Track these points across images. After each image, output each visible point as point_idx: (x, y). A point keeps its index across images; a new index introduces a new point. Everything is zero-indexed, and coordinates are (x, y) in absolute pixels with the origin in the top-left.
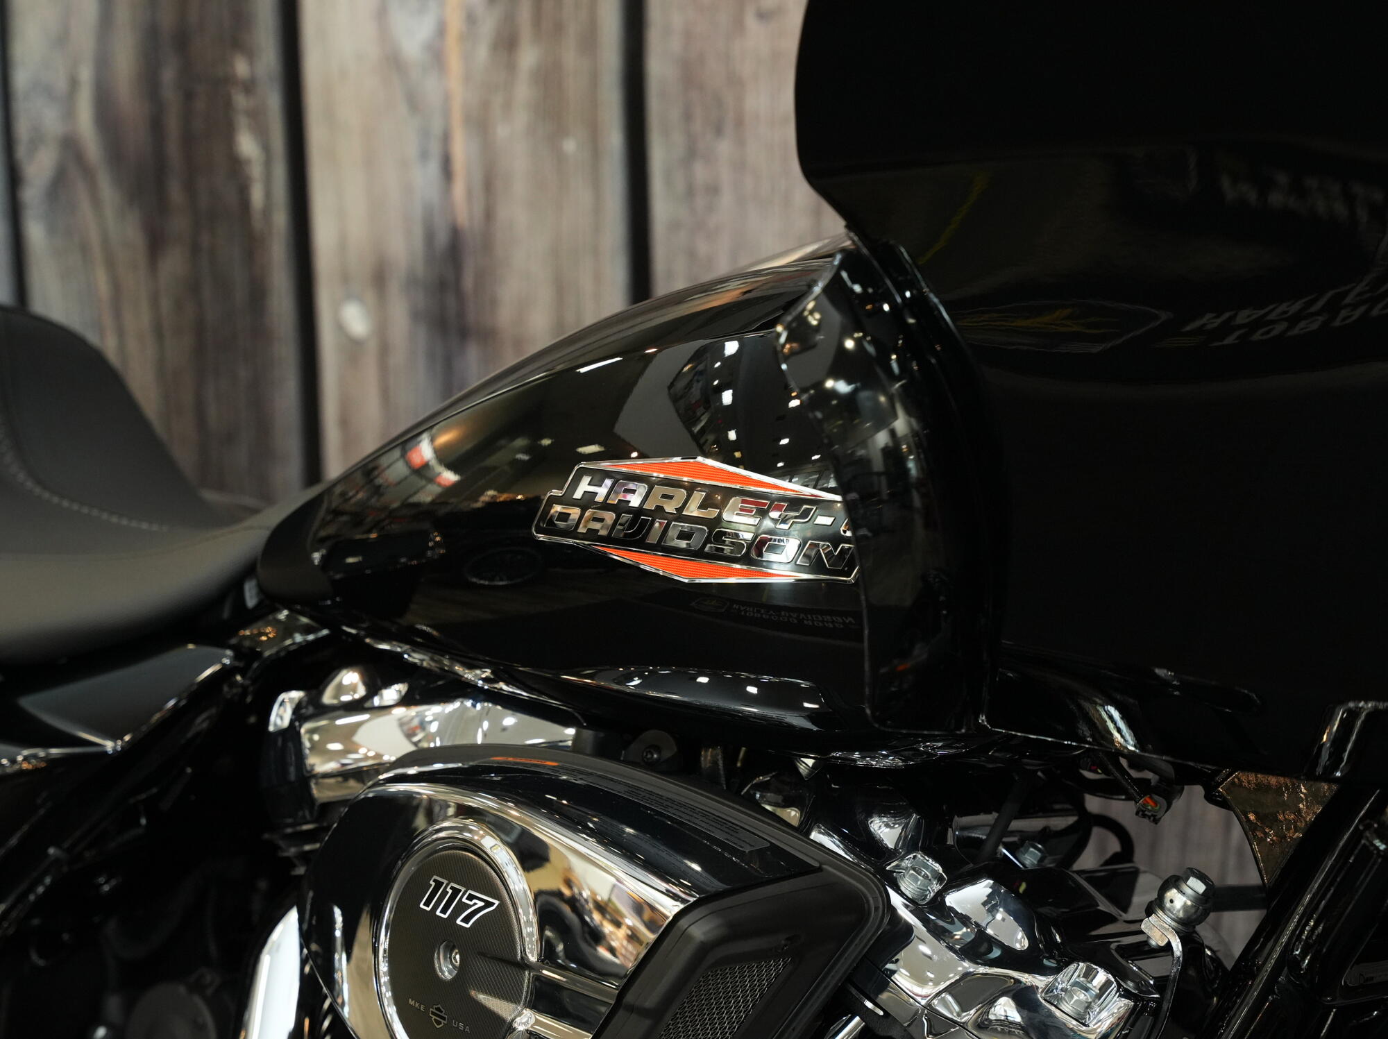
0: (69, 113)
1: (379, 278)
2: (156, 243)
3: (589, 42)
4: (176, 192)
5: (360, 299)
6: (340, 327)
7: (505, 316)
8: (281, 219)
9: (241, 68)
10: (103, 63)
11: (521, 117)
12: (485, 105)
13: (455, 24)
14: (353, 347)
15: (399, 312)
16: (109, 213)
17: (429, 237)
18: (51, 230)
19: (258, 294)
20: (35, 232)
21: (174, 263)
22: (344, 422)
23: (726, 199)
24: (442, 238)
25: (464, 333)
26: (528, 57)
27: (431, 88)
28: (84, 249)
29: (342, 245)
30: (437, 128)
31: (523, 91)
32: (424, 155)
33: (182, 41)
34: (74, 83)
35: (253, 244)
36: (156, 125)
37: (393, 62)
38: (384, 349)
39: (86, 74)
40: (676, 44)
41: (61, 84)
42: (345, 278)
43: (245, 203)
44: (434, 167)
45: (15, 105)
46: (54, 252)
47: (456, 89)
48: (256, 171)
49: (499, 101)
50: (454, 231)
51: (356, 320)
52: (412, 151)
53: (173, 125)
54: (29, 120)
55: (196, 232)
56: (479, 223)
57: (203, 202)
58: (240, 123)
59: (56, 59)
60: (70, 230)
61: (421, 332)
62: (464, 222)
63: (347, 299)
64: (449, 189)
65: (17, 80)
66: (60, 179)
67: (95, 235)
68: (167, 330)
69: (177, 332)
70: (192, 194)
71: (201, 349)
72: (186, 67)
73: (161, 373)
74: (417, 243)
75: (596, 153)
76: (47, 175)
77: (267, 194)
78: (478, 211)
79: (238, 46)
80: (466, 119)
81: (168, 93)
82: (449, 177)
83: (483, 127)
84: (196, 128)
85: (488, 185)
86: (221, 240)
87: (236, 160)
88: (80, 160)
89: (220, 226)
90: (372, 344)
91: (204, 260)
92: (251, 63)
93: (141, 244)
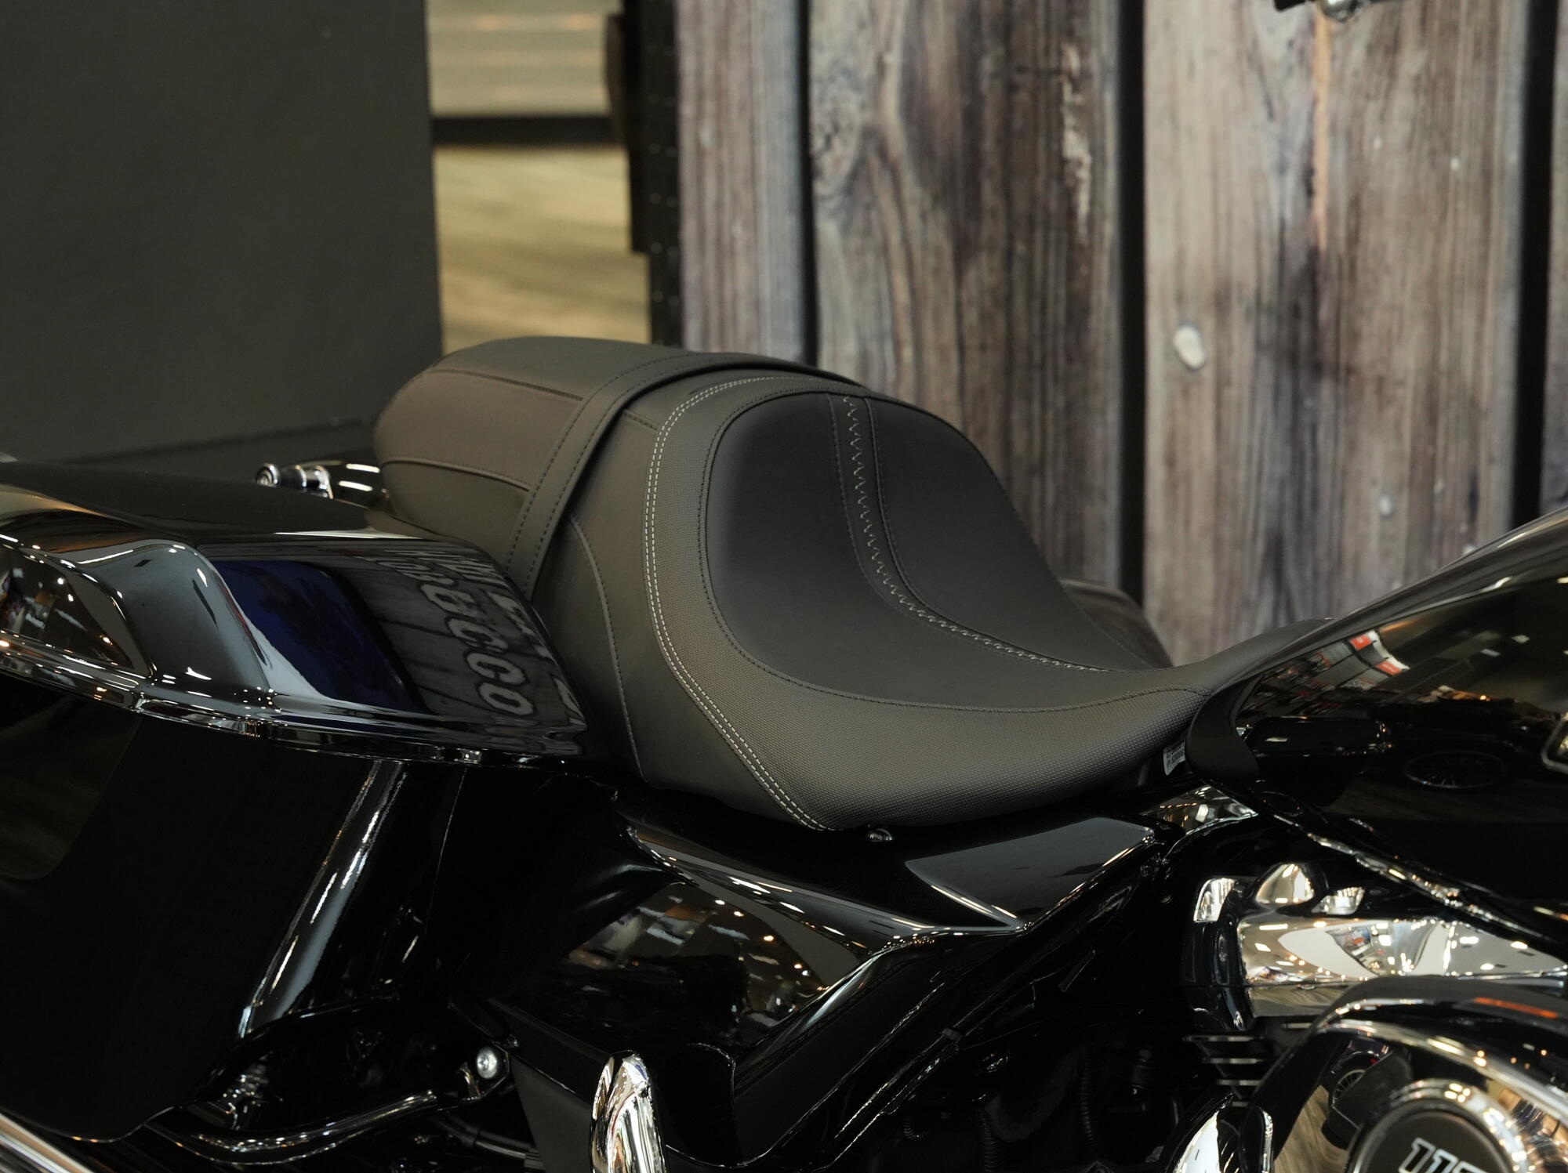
0: (875, 101)
2: (963, 250)
4: (990, 195)
5: (1197, 326)
6: (1172, 353)
7: (1367, 353)
8: (1110, 229)
9: (1073, 60)
10: (913, 49)
11: (1399, 130)
12: (1358, 114)
14: (1185, 377)
15: (1242, 343)
16: (913, 213)
17: (1282, 259)
18: (846, 229)
19: (1078, 311)
20: (828, 229)
21: (984, 272)
22: (1171, 461)
24: (1297, 261)
25: (1317, 369)
26: (1412, 61)
27: (1295, 93)
28: (884, 249)
29: (1180, 261)
30: (1299, 137)
31: (1403, 101)
32: (1282, 169)
33: (1006, 28)
34: (881, 68)
35: (1075, 256)
36: (971, 118)
37: (1251, 59)
38: (1222, 382)
39: (894, 59)
41: (868, 71)
42: (1180, 300)
43: (1071, 212)
44: (1292, 180)
45: (815, 91)
46: (845, 250)
47: (1323, 93)
48: (1084, 174)
49: (1373, 109)
50: (1313, 254)
51: (1191, 346)
52: (1268, 161)
53: (990, 119)
54: (828, 106)
55: (1011, 237)
56: (1342, 246)
57: (1021, 207)
58: (1069, 120)
59: (861, 41)
60: (867, 232)
61: (1266, 364)
62: (1323, 243)
63: (1183, 323)
64: (1309, 206)
65: (820, 62)
66: (858, 174)
67: (895, 239)
68: (972, 342)
69: (983, 347)
70: (1007, 195)
71: (1008, 370)
72: (1009, 55)
73: (962, 392)
74: (1269, 265)
75: (1487, 175)
76: (846, 167)
77: (1092, 202)
78: (1342, 233)
79: (1070, 34)
80: (1333, 130)
81: (985, 84)
82: (1310, 192)
83: (1351, 139)
84: (1018, 123)
85: (1355, 204)
86: (1039, 247)
87: (1063, 162)
88: (883, 153)
89: (1039, 234)
90: (1208, 374)
91: (1018, 268)
92: (1083, 54)
93: (947, 249)
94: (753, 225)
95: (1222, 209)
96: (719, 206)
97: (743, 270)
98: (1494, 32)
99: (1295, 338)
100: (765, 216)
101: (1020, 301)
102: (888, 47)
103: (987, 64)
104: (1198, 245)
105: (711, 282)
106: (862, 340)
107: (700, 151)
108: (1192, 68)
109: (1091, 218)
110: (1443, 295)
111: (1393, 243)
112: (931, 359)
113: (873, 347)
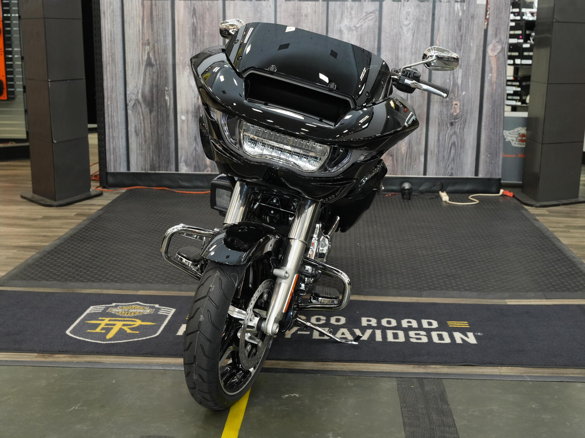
0: (137, 96)
1: (187, 112)
2: (151, 112)
4: (155, 105)
5: (184, 115)
6: (181, 119)
8: (172, 106)
9: (167, 88)
10: (143, 89)
14: (183, 121)
15: (190, 116)
16: (143, 108)
17: (195, 106)
18: (132, 111)
19: (168, 116)
20: (130, 112)
21: (154, 114)
22: (181, 131)
24: (197, 106)
28: (139, 113)
29: (182, 109)
32: (195, 97)
33: (157, 86)
34: (138, 92)
35: (167, 110)
36: (152, 96)
38: (188, 121)
39: (140, 91)
41: (136, 92)
42: (182, 113)
43: (167, 105)
45: (127, 96)
46: (133, 114)
48: (168, 101)
51: (183, 118)
53: (155, 96)
54: (130, 97)
55: (158, 109)
57: (159, 105)
58: (166, 95)
59: (135, 89)
60: (136, 111)
61: (193, 118)
62: (200, 104)
63: (182, 115)
65: (128, 92)
66: (135, 105)
67: (140, 111)
68: (152, 122)
69: (154, 122)
70: (157, 105)
71: (158, 124)
72: (157, 89)
73: (151, 128)
74: (193, 107)
76: (132, 104)
77: (169, 104)
79: (166, 86)
81: (154, 92)
82: (198, 99)
84: (159, 96)
86: (162, 110)
87: (165, 100)
88: (139, 102)
89: (162, 108)
90: (186, 120)
91: (159, 113)
92: (168, 88)
93: (149, 112)
94: (117, 113)
95: (187, 102)
96: (111, 111)
97: (115, 119)
99: (197, 115)
100: (119, 112)
101: (159, 116)
102: (139, 89)
103: (154, 90)
104: (184, 107)
105: (110, 121)
106: (135, 124)
107: (108, 105)
108: (183, 88)
109: (169, 106)
112: (146, 125)
113: (137, 125)
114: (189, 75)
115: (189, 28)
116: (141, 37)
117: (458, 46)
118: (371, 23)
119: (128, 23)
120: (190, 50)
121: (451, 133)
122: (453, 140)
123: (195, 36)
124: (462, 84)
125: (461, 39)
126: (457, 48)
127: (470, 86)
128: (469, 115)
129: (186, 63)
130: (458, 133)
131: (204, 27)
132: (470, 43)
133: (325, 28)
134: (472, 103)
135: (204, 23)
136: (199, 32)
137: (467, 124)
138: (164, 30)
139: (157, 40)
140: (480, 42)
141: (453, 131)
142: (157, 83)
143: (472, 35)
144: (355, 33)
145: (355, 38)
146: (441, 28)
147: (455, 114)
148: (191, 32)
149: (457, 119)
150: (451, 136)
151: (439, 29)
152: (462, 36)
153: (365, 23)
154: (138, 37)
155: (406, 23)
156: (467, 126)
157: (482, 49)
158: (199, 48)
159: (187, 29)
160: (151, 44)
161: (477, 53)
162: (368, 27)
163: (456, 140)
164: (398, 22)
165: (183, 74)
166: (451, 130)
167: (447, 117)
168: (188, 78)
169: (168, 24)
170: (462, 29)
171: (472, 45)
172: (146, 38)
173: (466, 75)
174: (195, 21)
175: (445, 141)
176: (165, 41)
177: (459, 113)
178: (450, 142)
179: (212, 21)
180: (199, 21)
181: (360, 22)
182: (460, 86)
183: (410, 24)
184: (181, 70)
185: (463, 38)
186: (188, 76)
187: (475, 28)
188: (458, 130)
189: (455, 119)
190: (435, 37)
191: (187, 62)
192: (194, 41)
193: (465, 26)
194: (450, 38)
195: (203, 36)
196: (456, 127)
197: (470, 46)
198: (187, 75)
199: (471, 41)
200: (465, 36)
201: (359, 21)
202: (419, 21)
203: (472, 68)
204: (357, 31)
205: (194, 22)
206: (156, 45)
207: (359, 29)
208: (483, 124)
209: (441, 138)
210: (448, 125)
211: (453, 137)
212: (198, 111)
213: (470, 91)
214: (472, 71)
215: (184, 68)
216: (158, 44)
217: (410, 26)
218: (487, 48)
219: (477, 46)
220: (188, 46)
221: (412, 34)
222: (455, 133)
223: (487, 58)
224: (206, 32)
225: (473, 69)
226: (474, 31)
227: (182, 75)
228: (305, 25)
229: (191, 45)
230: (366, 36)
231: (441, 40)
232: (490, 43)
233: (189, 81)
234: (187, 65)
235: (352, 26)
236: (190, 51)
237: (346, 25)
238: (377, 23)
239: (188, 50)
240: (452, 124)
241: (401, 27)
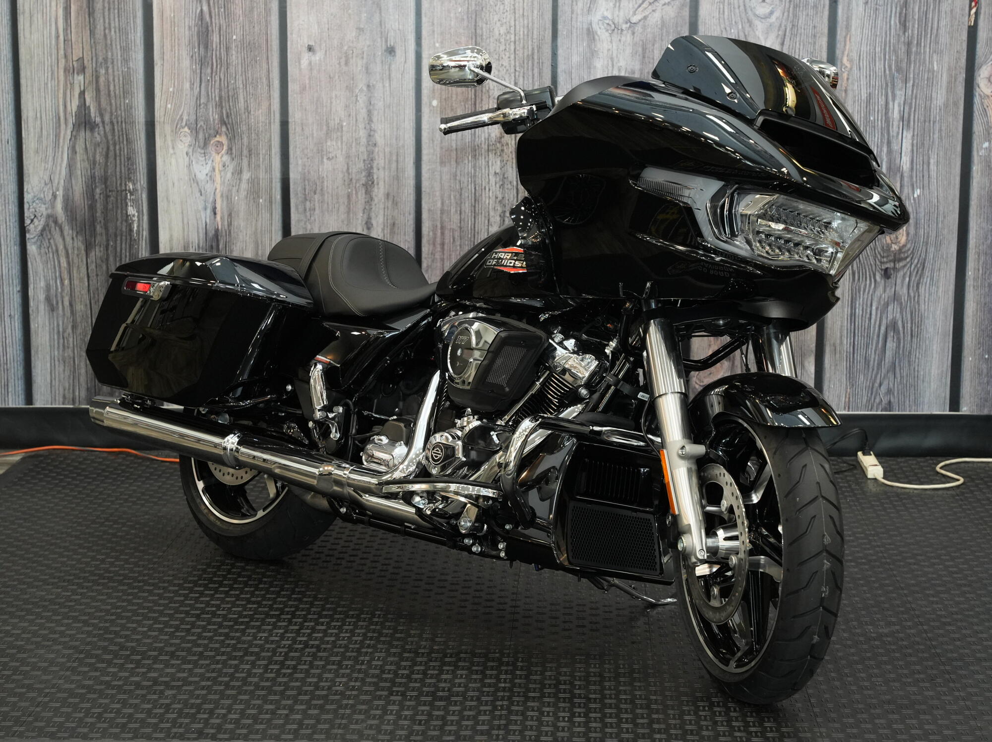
0: (53, 206)
2: (88, 247)
3: (269, 169)
4: (99, 228)
8: (145, 233)
9: (131, 186)
10: (68, 190)
11: (243, 194)
12: (230, 191)
13: (218, 167)
16: (68, 239)
17: (206, 232)
18: (39, 247)
20: (32, 248)
21: (97, 253)
23: (317, 211)
24: (211, 233)
26: (246, 176)
27: (209, 188)
28: (56, 251)
29: (171, 239)
30: (211, 199)
31: (244, 186)
32: (205, 209)
33: (105, 180)
34: (55, 196)
35: (132, 243)
36: (92, 208)
37: (194, 180)
39: (60, 194)
40: (300, 169)
41: (49, 197)
43: (131, 230)
44: (209, 211)
45: (26, 206)
46: (40, 254)
47: (218, 187)
48: (136, 219)
49: (234, 189)
50: (217, 230)
52: (201, 207)
53: (99, 207)
54: (32, 210)
55: (108, 241)
56: (226, 227)
57: (111, 231)
58: (129, 204)
59: (46, 189)
60: (49, 246)
62: (220, 227)
64: (215, 218)
65: (27, 197)
66: (46, 229)
67: (61, 247)
68: (93, 275)
69: (97, 275)
70: (106, 229)
72: (106, 187)
73: (89, 290)
74: (202, 235)
75: (271, 202)
76: (40, 228)
77: (138, 227)
78: (226, 223)
79: (130, 179)
80: (222, 196)
81: (97, 197)
82: (215, 214)
83: (228, 198)
84: (110, 206)
85: (230, 215)
86: (119, 242)
87: (127, 216)
88: (56, 222)
89: (119, 238)
91: (111, 249)
92: (134, 184)
93: (83, 248)
95: (185, 222)
98: (271, 166)
101: (111, 259)
102: (58, 190)
103: (98, 191)
104: (177, 234)
106: (46, 280)
109: (138, 231)
110: (259, 236)
111: (242, 224)
112: (76, 282)
113: (52, 283)
114: (191, 150)
115: (190, 28)
116: (62, 52)
117: (899, 70)
118: (671, 12)
119: (27, 15)
120: (192, 84)
121: (885, 296)
122: (890, 317)
123: (206, 47)
124: (912, 169)
125: (908, 53)
126: (896, 74)
127: (933, 174)
128: (932, 250)
129: (181, 119)
130: (905, 298)
131: (228, 26)
132: (931, 62)
133: (549, 25)
134: (940, 219)
135: (228, 14)
136: (215, 38)
137: (927, 273)
138: (123, 32)
139: (106, 60)
140: (958, 60)
141: (890, 292)
142: (106, 172)
143: (937, 43)
144: (628, 38)
145: (629, 50)
146: (855, 23)
147: (895, 247)
148: (195, 38)
149: (900, 260)
150: (887, 305)
151: (848, 27)
152: (909, 44)
153: (654, 11)
154: (54, 51)
155: (762, 10)
156: (926, 280)
157: (962, 76)
158: (217, 78)
159: (185, 30)
160: (89, 71)
161: (950, 89)
162: (663, 22)
163: (898, 315)
164: (742, 8)
165: (173, 148)
166: (885, 291)
167: (875, 257)
168: (187, 159)
169: (135, 17)
170: (909, 24)
171: (936, 68)
172: (77, 53)
173: (923, 144)
174: (205, 8)
175: (870, 319)
176: (126, 61)
177: (904, 246)
178: (884, 322)
179: (251, 10)
180: (215, 11)
181: (641, 9)
182: (906, 175)
183: (771, 13)
184: (169, 138)
185: (914, 49)
186: (187, 154)
187: (943, 23)
188: (905, 290)
189: (894, 261)
190: (839, 46)
191: (185, 117)
192: (203, 62)
193: (916, 17)
194: (878, 49)
195: (228, 49)
196: (899, 281)
197: (931, 71)
198: (185, 150)
199: (935, 57)
200: (919, 44)
201: (640, 6)
202: (796, 7)
203: (937, 126)
204: (633, 33)
205: (202, 10)
206: (103, 71)
207: (639, 29)
208: (970, 273)
209: (859, 312)
210: (878, 277)
211: (890, 308)
212: (214, 244)
213: (933, 187)
214: (936, 136)
215: (176, 131)
216: (107, 69)
217: (773, 19)
218: (976, 74)
219: (949, 69)
220: (187, 74)
221: (779, 40)
222: (896, 297)
223: (977, 100)
224: (234, 37)
225: (940, 130)
226: (942, 31)
227: (171, 151)
228: (496, 18)
229: (194, 72)
230: (657, 45)
231: (855, 55)
232: (985, 62)
233: (189, 166)
234: (184, 124)
235: (621, 21)
236: (192, 89)
237: (605, 18)
238: (686, 13)
239: (187, 85)
240: (886, 274)
241: (750, 22)
